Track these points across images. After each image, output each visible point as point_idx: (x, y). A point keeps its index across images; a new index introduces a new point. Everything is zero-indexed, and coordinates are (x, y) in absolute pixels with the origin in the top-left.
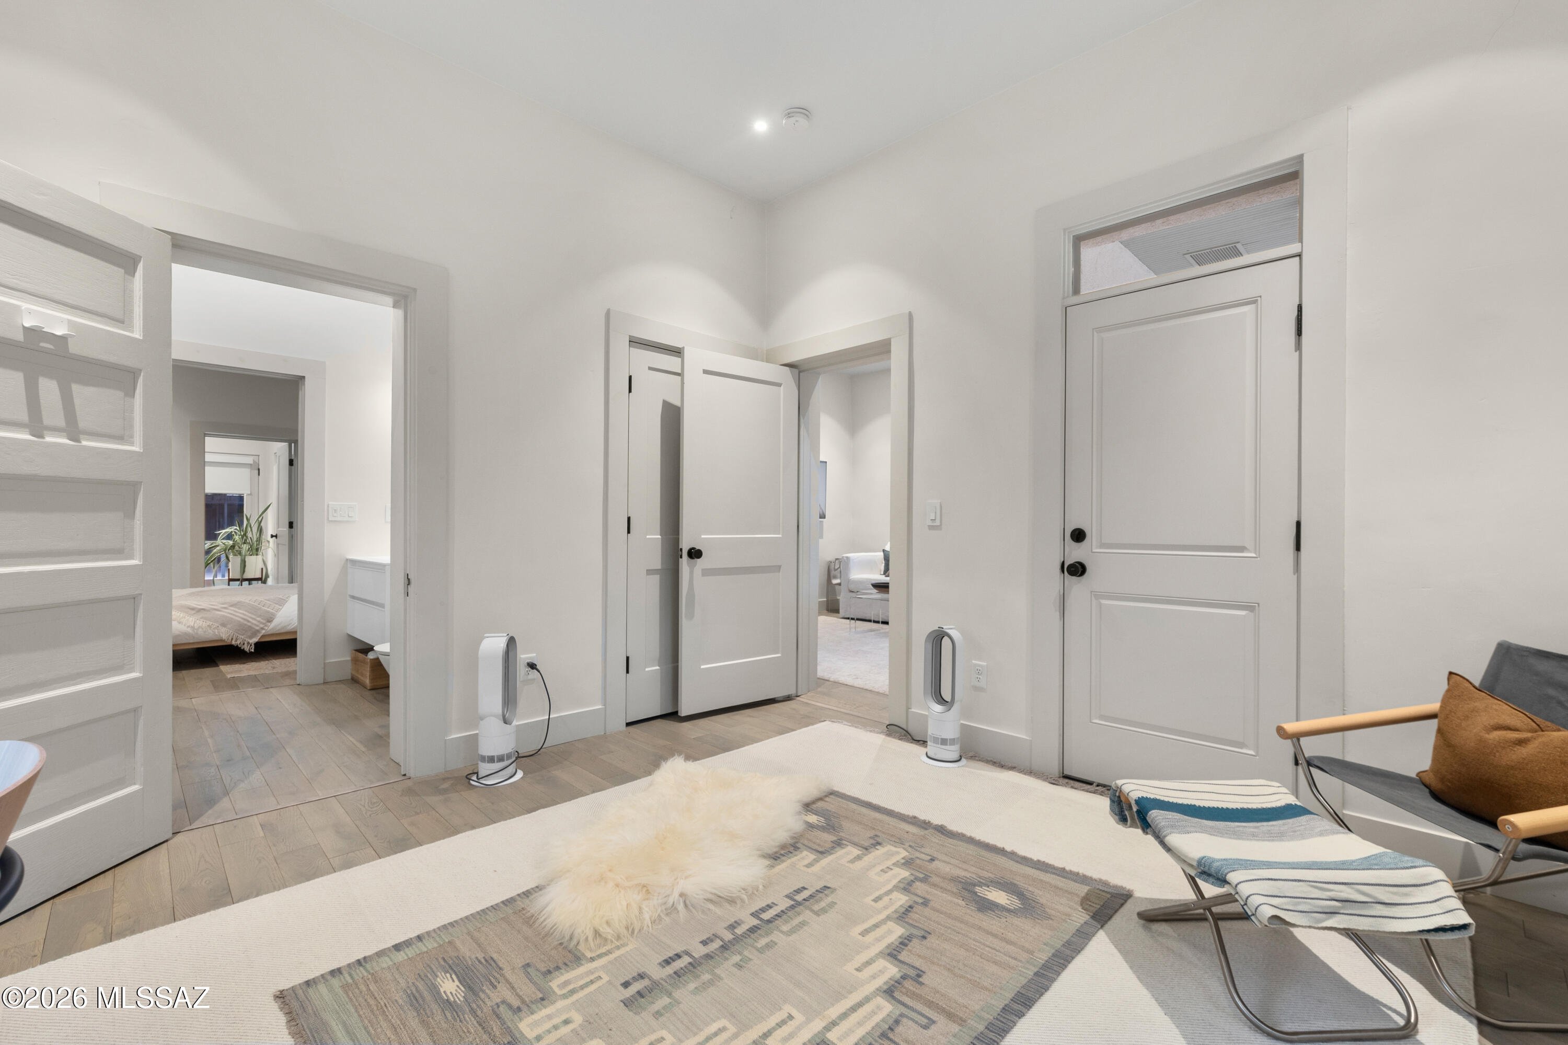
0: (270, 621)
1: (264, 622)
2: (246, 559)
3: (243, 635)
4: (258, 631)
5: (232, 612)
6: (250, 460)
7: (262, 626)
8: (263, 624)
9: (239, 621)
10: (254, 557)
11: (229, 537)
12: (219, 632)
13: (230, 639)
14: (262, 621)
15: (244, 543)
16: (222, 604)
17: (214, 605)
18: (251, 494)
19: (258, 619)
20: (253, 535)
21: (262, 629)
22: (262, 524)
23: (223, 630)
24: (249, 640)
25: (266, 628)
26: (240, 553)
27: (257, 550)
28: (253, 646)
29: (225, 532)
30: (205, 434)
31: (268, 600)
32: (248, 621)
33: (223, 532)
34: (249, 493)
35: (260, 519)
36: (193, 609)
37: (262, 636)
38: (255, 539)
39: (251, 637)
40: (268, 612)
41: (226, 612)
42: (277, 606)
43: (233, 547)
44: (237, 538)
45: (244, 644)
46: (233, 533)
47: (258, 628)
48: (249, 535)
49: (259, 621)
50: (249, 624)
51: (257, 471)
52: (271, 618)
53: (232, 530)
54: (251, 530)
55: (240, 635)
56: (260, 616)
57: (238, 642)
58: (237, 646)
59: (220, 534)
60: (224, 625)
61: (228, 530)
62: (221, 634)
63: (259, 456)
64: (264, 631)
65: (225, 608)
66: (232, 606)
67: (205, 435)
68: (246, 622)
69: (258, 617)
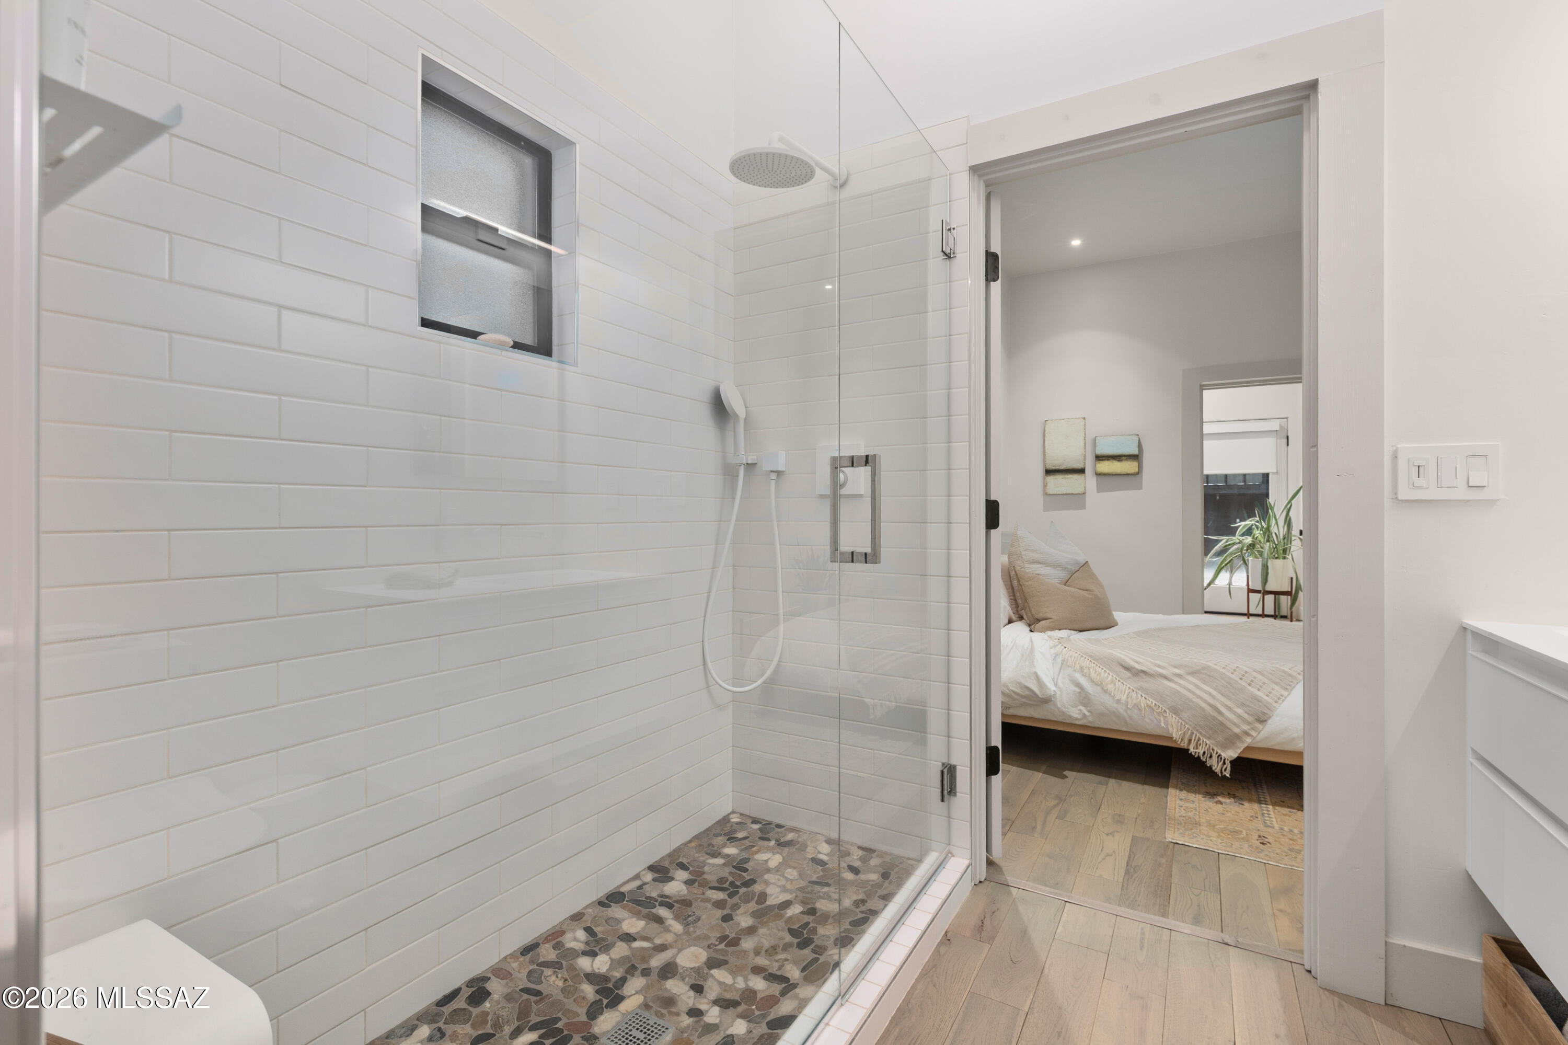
0: (1262, 720)
1: (1250, 719)
2: (1269, 565)
3: (1209, 738)
4: (1238, 737)
5: (1190, 687)
6: (1275, 425)
7: (1245, 727)
8: (1249, 723)
9: (1203, 709)
10: (1279, 562)
11: (1249, 532)
12: (1166, 723)
13: (1186, 741)
14: (1245, 716)
15: (1268, 541)
16: (1175, 667)
17: (1159, 666)
18: (1277, 473)
19: (1239, 711)
20: (1279, 529)
21: (1247, 733)
22: (1291, 514)
23: (1173, 720)
24: (1219, 752)
25: (1253, 733)
26: (1261, 554)
27: (1285, 551)
28: (1228, 765)
29: (1246, 525)
30: (1201, 386)
31: (1260, 673)
32: (1220, 712)
33: (1242, 525)
34: (1275, 471)
35: (1289, 506)
36: (1128, 668)
37: (1248, 748)
38: (1282, 537)
39: (1225, 747)
40: (1256, 699)
41: (1180, 685)
42: (1276, 688)
43: (1252, 546)
44: (1257, 533)
45: (1211, 757)
46: (1254, 527)
47: (1237, 730)
48: (1274, 529)
49: (1239, 716)
50: (1220, 718)
51: (1286, 440)
52: (1264, 714)
53: (1253, 522)
54: (1277, 523)
55: (1205, 736)
56: (1243, 705)
57: (1200, 751)
58: (1199, 757)
59: (1237, 527)
60: (1175, 711)
61: (1249, 522)
62: (1170, 728)
63: (1287, 418)
64: (1248, 740)
65: (1179, 676)
66: (1192, 673)
67: (1202, 388)
68: (1215, 714)
69: (1239, 707)
